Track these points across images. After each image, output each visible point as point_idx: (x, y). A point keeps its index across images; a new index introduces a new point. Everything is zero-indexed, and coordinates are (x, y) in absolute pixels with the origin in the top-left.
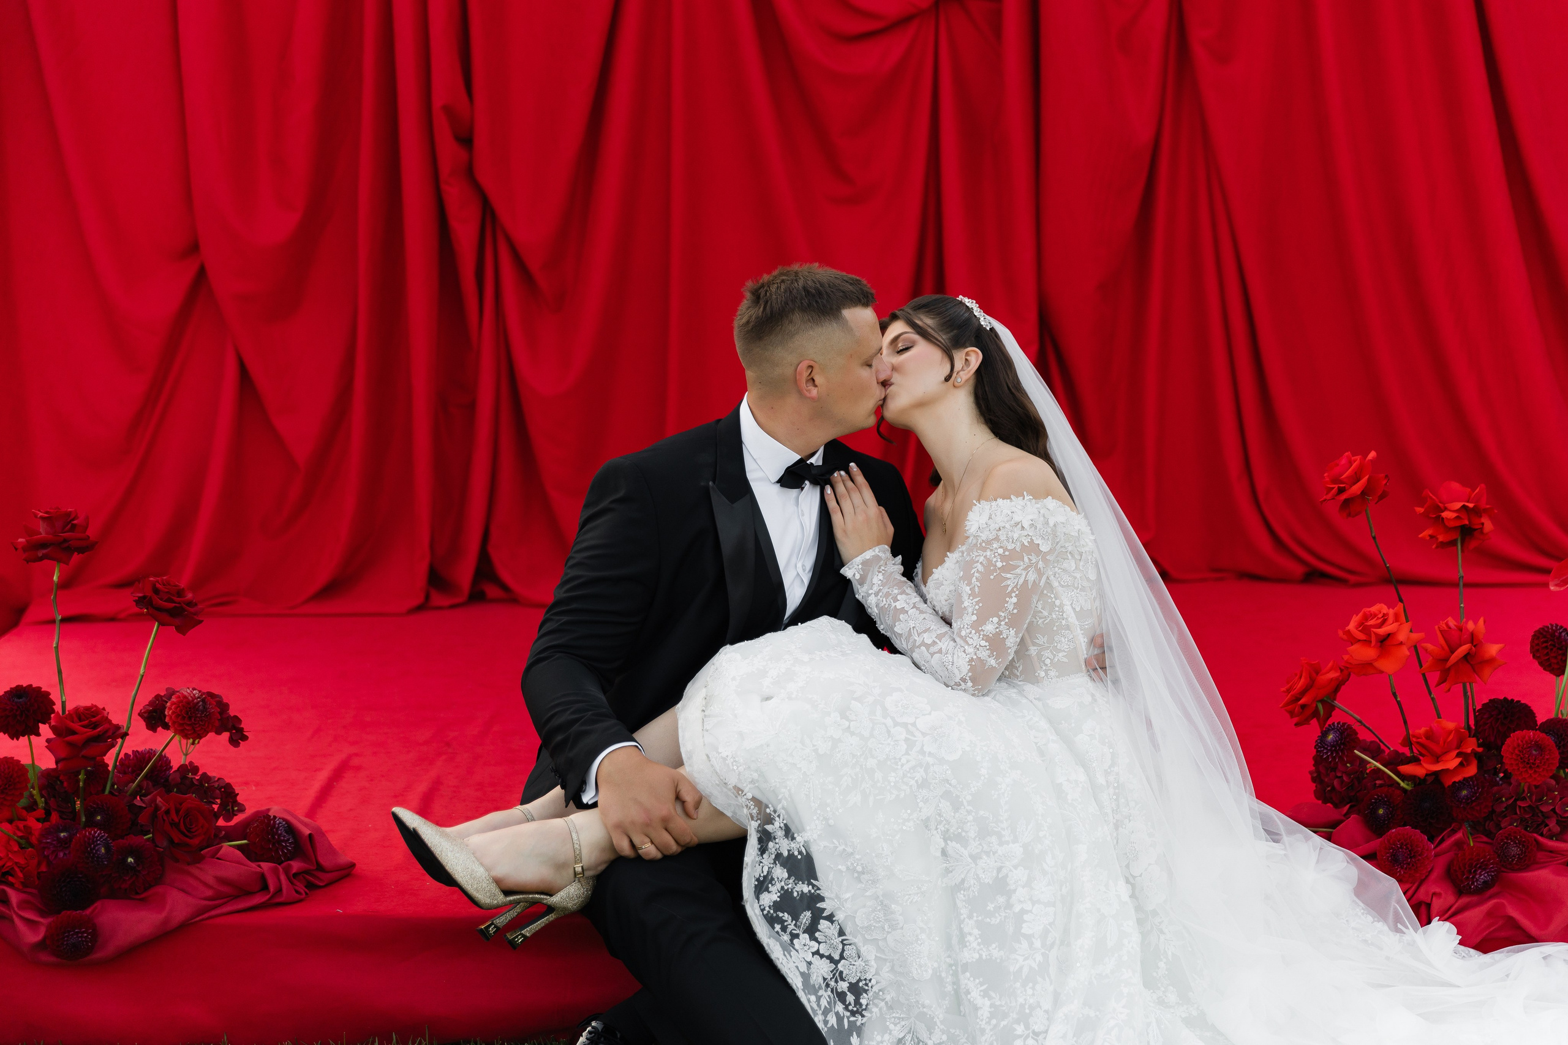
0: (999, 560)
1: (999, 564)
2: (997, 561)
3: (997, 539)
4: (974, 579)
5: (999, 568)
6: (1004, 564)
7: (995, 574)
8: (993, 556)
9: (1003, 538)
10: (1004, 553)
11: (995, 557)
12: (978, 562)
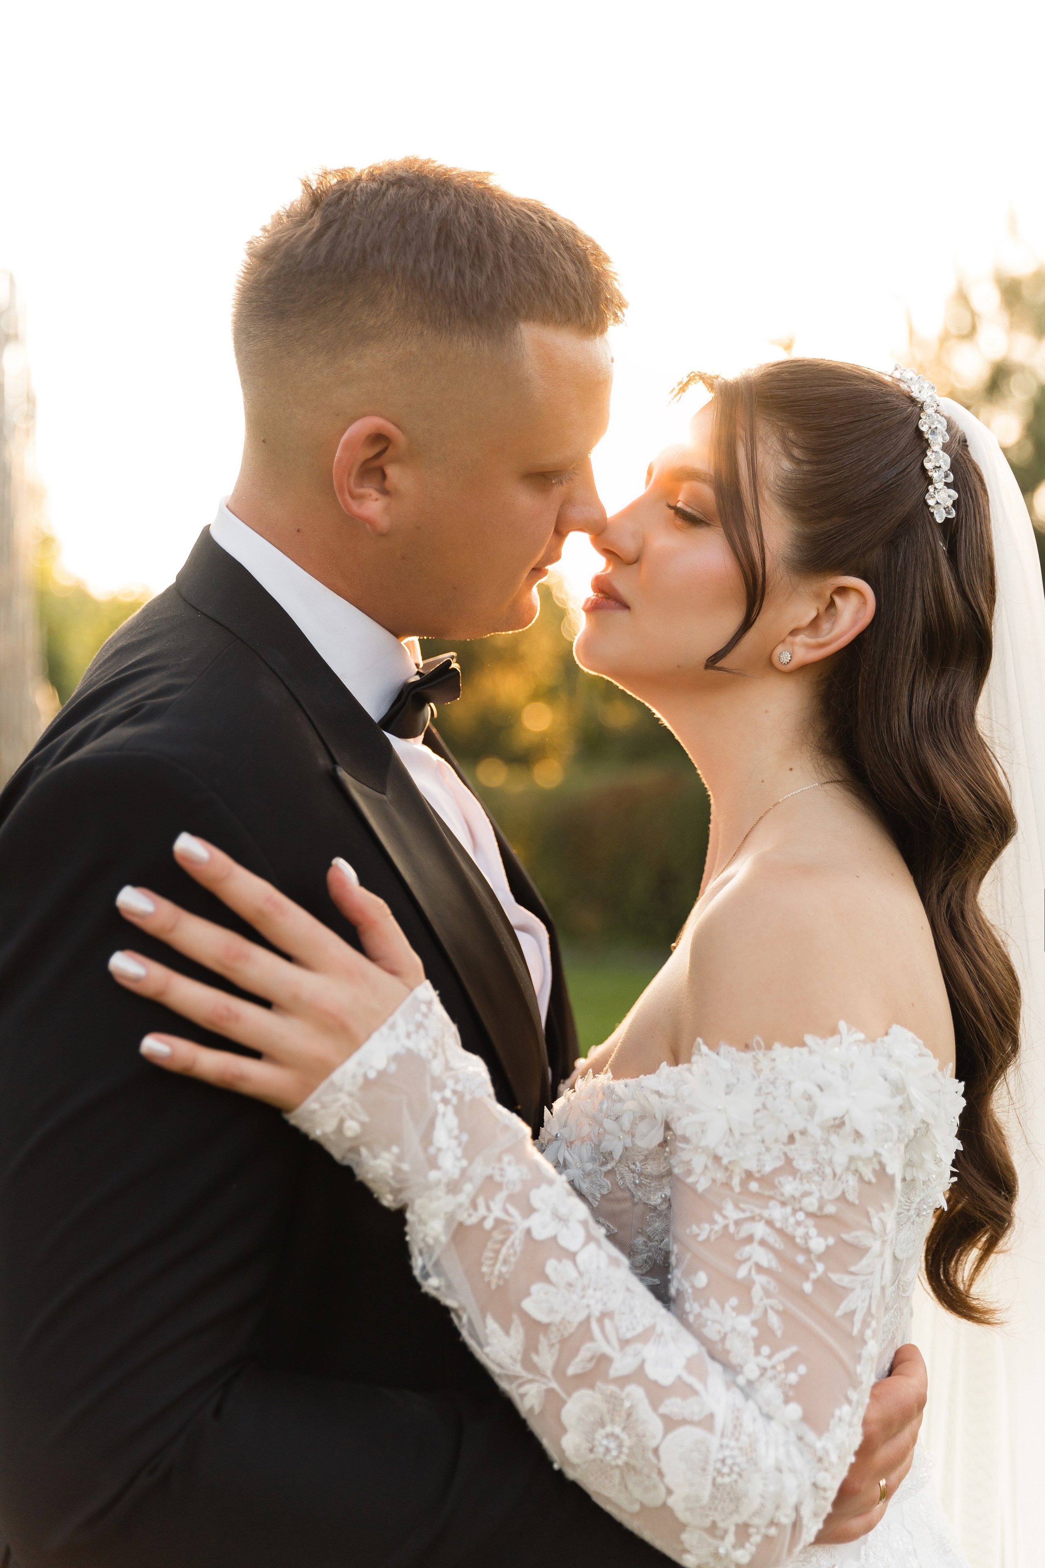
0: (813, 1232)
1: (818, 1244)
2: (807, 1237)
3: (789, 1167)
4: (757, 1292)
5: (821, 1257)
6: (831, 1241)
7: (813, 1276)
8: (792, 1220)
9: (804, 1164)
10: (821, 1208)
11: (798, 1223)
12: (750, 1239)
